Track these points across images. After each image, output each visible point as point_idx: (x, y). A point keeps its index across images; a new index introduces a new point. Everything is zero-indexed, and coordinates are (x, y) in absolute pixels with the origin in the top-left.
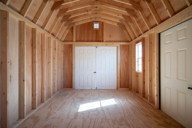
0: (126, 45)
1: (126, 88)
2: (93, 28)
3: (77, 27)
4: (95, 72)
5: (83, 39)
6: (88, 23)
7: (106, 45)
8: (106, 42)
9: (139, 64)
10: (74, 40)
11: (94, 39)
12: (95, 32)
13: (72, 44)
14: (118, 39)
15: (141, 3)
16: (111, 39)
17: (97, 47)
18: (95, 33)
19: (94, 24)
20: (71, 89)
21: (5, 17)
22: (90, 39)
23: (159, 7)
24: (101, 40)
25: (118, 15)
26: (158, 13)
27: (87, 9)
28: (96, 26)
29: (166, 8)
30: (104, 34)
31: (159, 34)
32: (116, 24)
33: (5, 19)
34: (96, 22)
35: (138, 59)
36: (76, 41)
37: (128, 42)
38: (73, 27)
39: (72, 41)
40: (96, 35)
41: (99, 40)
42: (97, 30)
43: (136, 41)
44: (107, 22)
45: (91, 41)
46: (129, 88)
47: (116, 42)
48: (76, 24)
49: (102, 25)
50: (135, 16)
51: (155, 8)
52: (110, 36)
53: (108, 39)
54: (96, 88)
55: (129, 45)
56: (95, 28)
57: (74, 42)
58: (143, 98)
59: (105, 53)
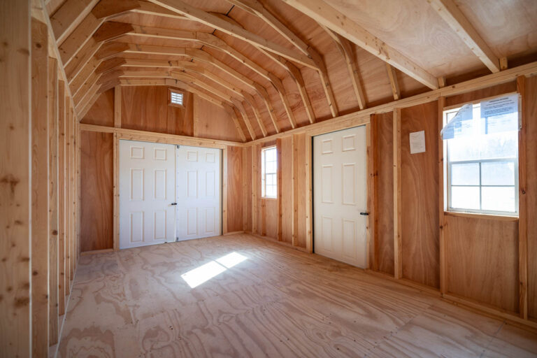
0: (237, 148)
1: (238, 231)
2: (169, 101)
3: (125, 91)
4: (174, 202)
5: (142, 124)
6: (157, 88)
7: (200, 144)
8: (200, 137)
9: (267, 183)
10: (115, 124)
11: (172, 127)
12: (174, 112)
13: (112, 134)
14: (222, 134)
15: (283, 81)
16: (209, 133)
17: (178, 147)
18: (174, 115)
19: (172, 94)
20: (111, 250)
21: (40, 42)
22: (162, 125)
23: (316, 97)
24: (189, 132)
25: (234, 89)
26: (313, 105)
27: (170, 59)
28: (177, 99)
29: (330, 103)
30: (196, 120)
31: (313, 138)
32: (219, 104)
33: (39, 46)
34: (178, 90)
35: (265, 174)
36: (123, 127)
37: (241, 142)
38: (113, 90)
39: (113, 125)
40: (177, 120)
41: (183, 132)
42: (177, 109)
43: (262, 143)
44: (200, 95)
45: (165, 132)
46: (242, 230)
47: (219, 139)
48: (124, 84)
49: (189, 99)
50: (268, 98)
51: (310, 97)
52: (207, 126)
53: (204, 132)
54: (178, 239)
55: (242, 149)
56: (173, 102)
57: (117, 129)
58: (281, 243)
59: (197, 161)
